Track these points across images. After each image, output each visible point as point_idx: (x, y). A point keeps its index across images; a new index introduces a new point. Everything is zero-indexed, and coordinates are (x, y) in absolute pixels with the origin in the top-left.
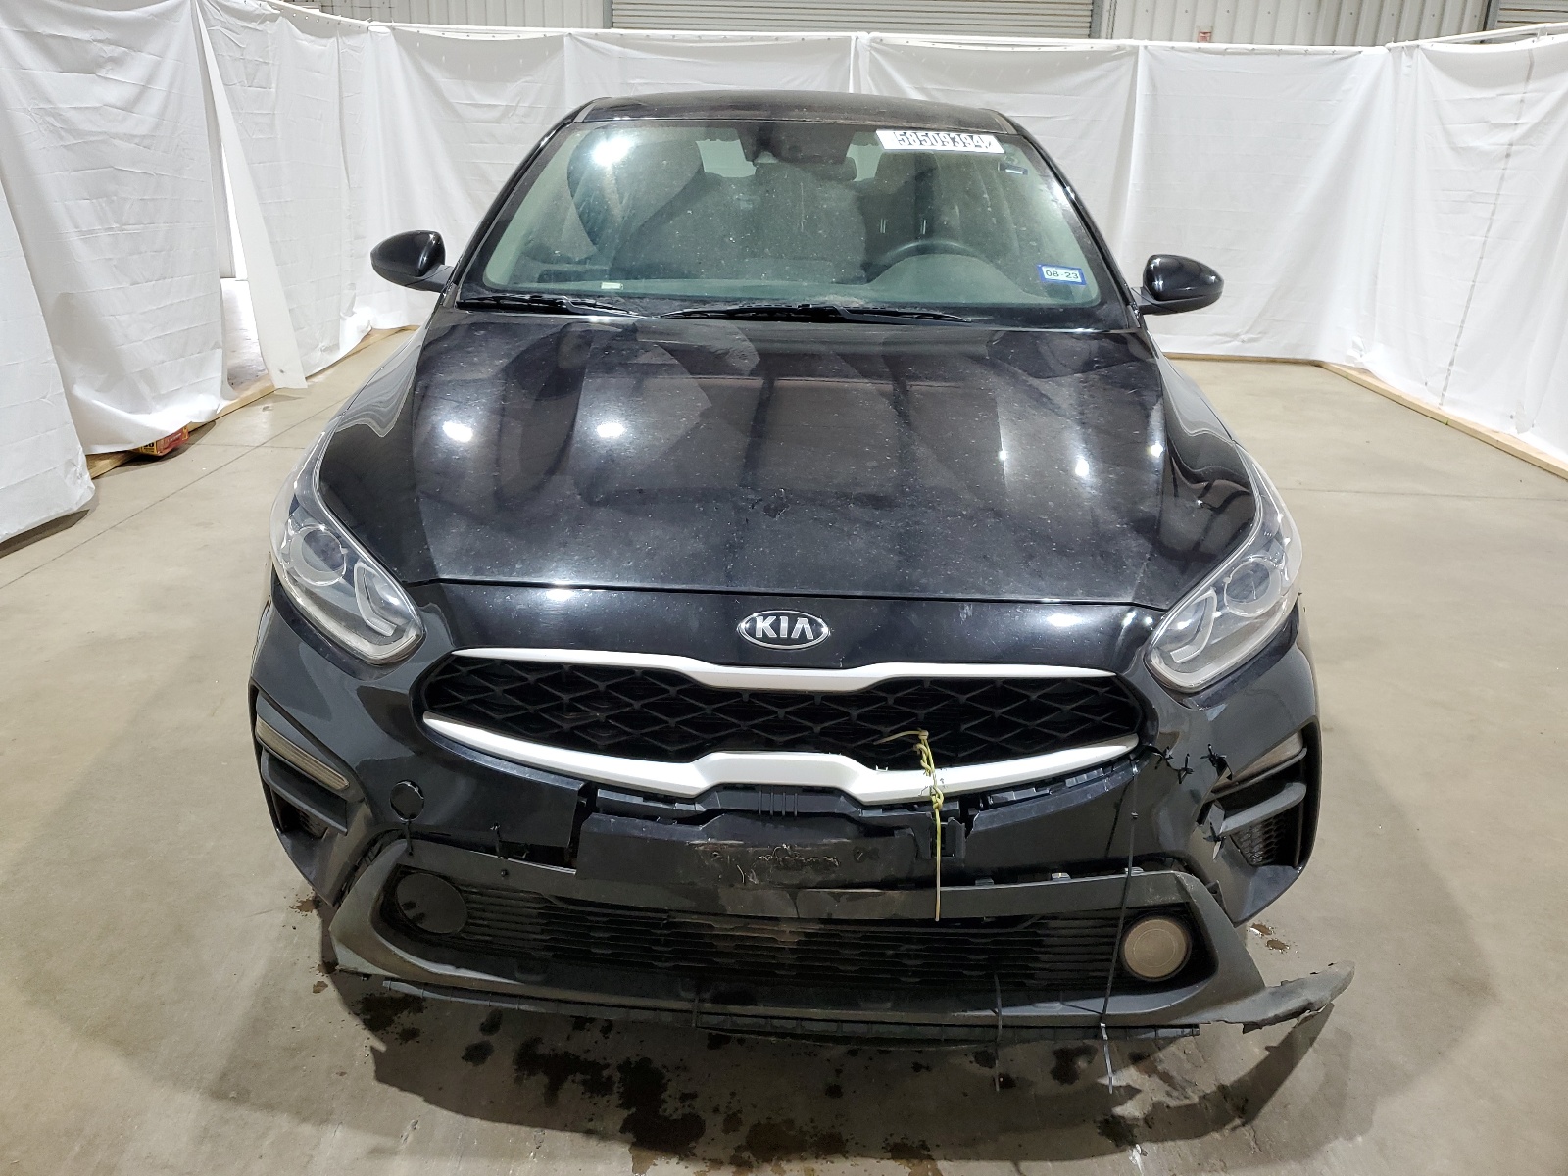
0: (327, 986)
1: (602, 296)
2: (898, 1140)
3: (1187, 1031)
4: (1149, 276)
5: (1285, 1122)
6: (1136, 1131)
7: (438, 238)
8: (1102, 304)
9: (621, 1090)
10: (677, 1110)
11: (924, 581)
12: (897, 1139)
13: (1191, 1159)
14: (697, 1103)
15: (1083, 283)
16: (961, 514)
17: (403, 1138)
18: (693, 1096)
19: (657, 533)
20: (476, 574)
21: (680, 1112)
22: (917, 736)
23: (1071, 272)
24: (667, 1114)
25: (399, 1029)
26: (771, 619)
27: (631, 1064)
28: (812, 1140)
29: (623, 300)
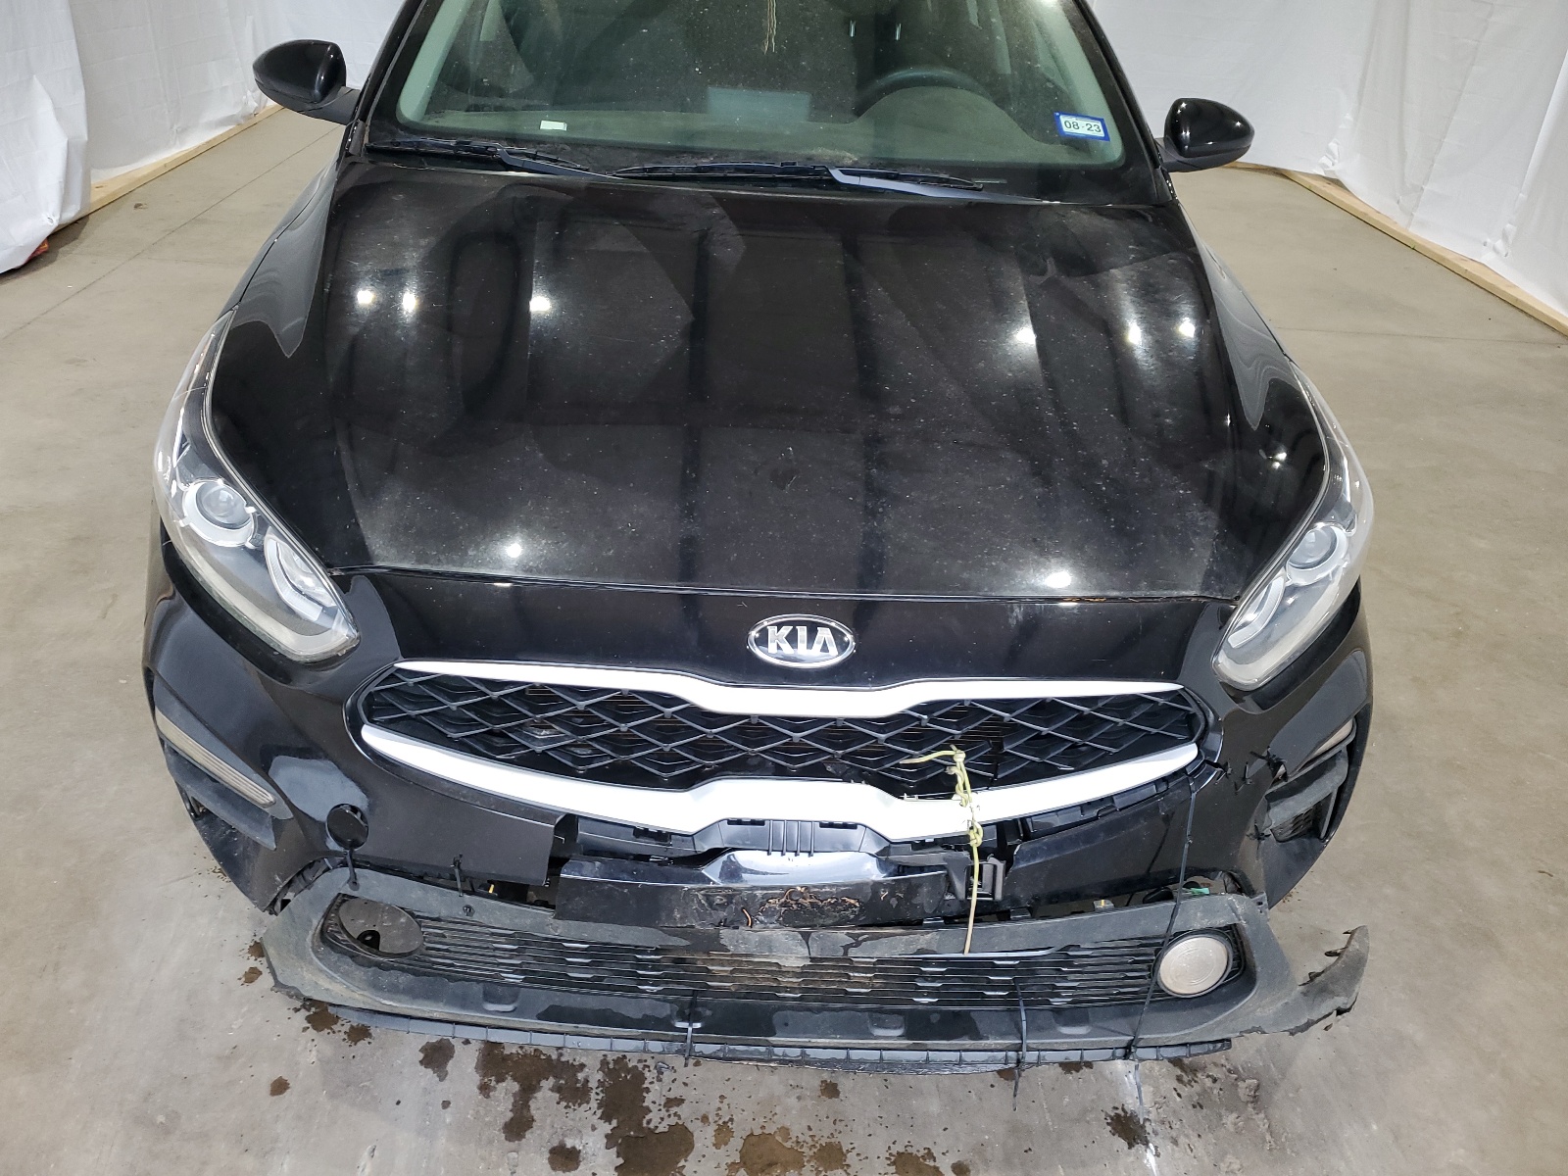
0: (261, 973)
1: (544, 143)
2: (902, 1150)
3: (1219, 1045)
4: (1174, 124)
5: (1299, 1110)
6: (1148, 1128)
7: (336, 50)
8: (1126, 166)
9: (600, 1097)
10: (662, 1119)
11: (965, 575)
12: (899, 1148)
13: (1206, 1159)
14: (683, 1111)
15: (1106, 138)
16: (1004, 482)
17: (360, 1169)
18: (679, 1101)
19: (642, 510)
20: (419, 561)
21: (665, 1123)
22: (952, 756)
23: (1093, 124)
24: (652, 1126)
25: (347, 1028)
26: (786, 630)
27: (608, 1063)
28: (811, 1153)
29: (568, 148)
